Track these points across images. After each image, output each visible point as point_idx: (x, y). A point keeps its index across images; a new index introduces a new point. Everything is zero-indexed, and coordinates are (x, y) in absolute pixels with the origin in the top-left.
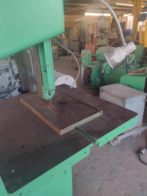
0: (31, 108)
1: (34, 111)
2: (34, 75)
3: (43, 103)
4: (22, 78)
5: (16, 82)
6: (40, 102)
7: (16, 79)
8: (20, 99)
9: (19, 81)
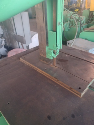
0: (36, 67)
1: (39, 70)
2: (15, 34)
3: (44, 62)
4: (6, 37)
5: (2, 41)
6: (41, 61)
7: (1, 38)
8: (19, 59)
9: (4, 39)
